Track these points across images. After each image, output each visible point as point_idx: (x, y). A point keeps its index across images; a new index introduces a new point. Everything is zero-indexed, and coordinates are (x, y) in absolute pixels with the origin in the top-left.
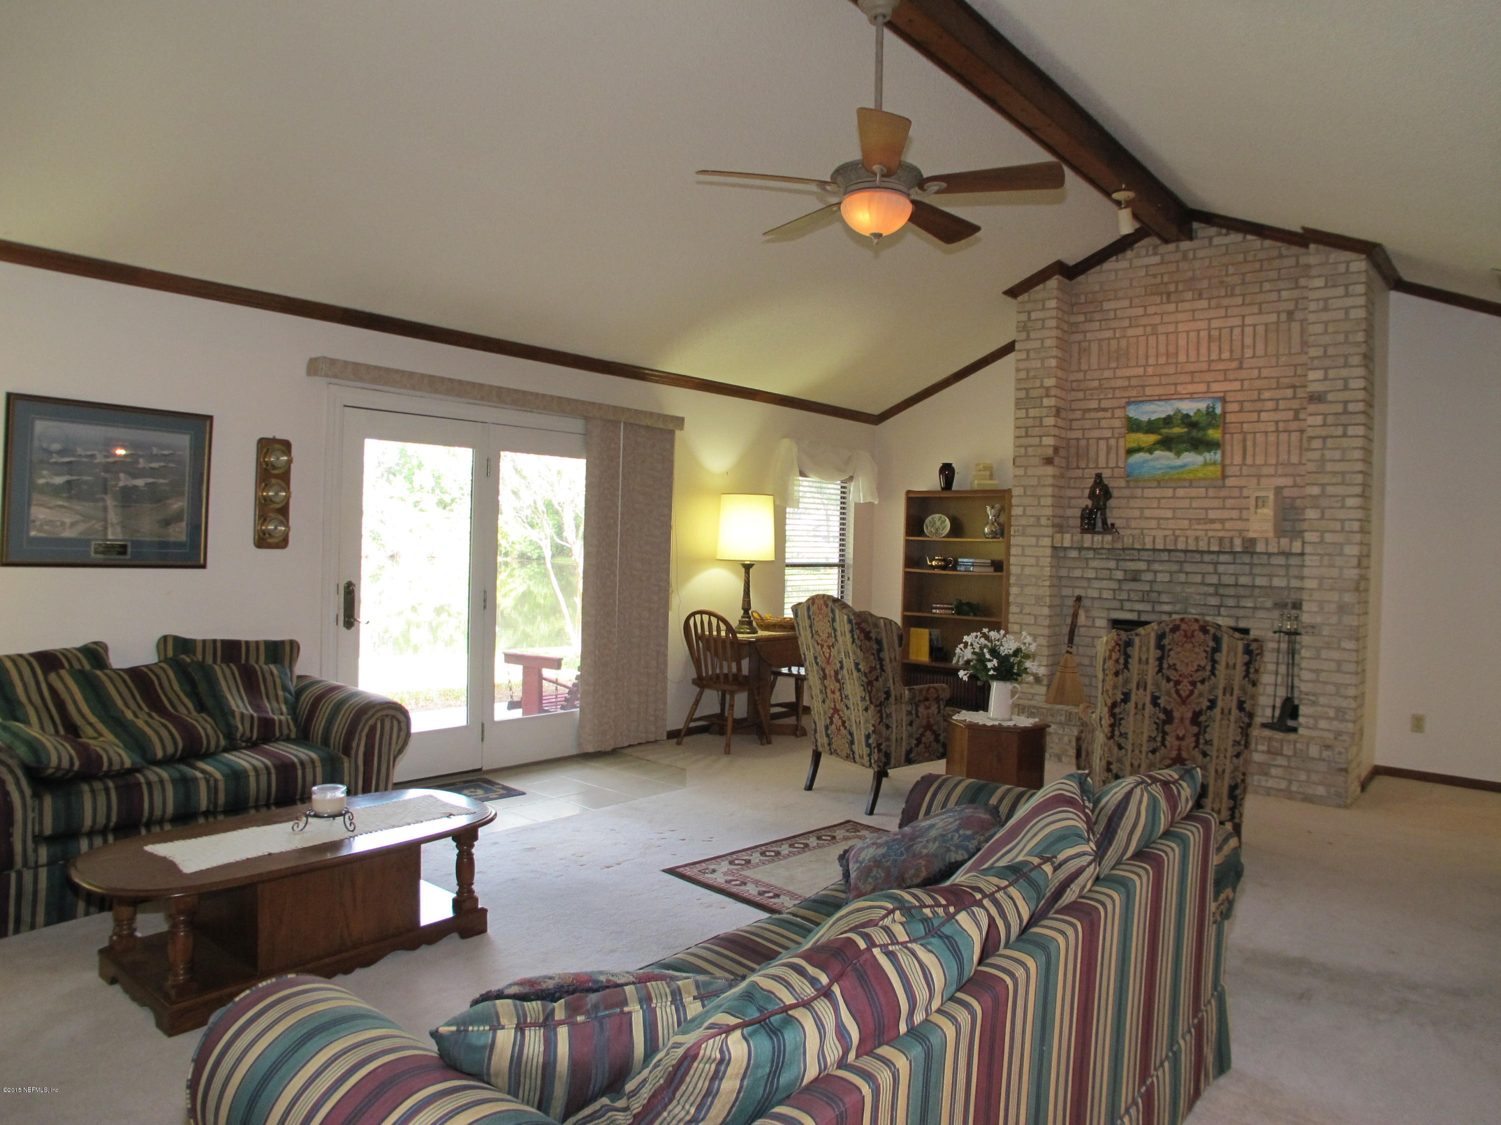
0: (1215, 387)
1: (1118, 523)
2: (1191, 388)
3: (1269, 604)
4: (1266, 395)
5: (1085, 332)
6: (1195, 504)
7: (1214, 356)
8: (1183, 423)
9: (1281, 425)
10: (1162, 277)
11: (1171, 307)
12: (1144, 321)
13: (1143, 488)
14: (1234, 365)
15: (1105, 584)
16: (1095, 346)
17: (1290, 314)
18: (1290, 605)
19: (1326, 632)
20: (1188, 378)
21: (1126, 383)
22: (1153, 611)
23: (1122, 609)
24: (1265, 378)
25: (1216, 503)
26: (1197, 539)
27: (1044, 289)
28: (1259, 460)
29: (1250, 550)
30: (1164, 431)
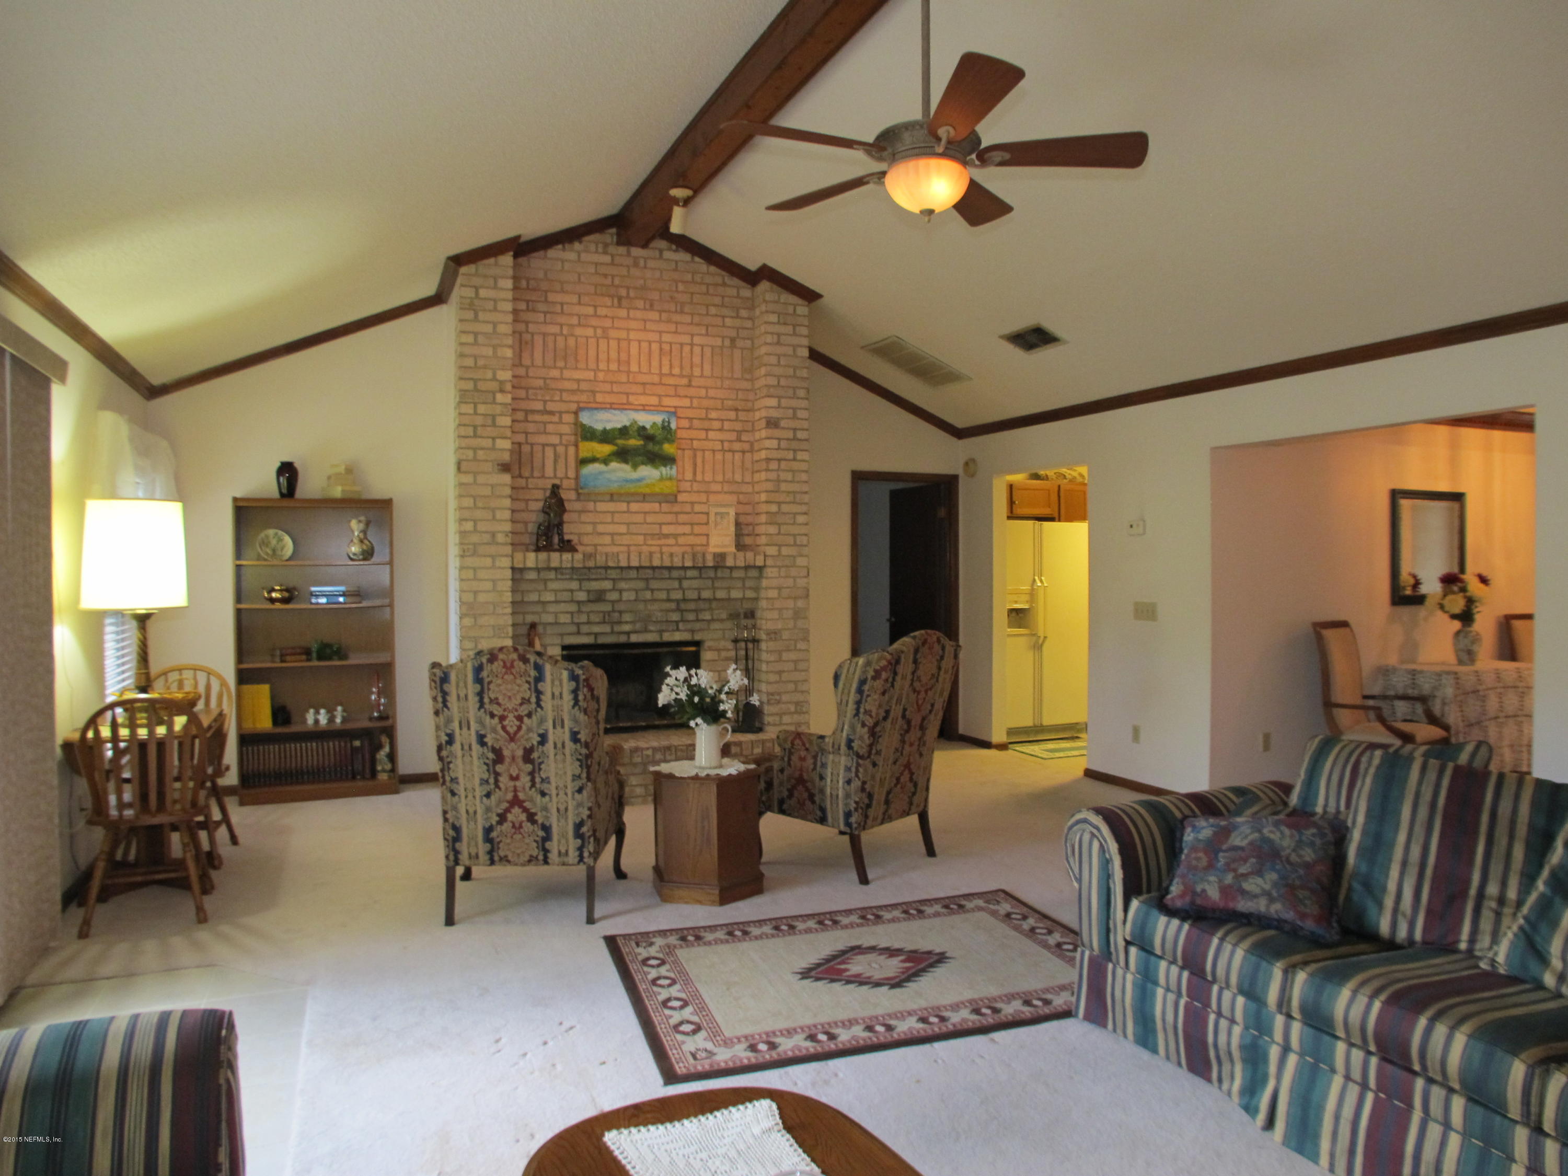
0: (667, 401)
1: (575, 539)
2: (643, 400)
3: (724, 616)
4: (713, 415)
5: (527, 323)
6: (650, 519)
7: (665, 370)
8: (639, 435)
9: (726, 445)
10: (613, 279)
11: (623, 313)
12: (594, 322)
13: (595, 502)
14: (685, 381)
15: (563, 607)
16: (538, 340)
17: (733, 340)
18: (742, 616)
19: (785, 635)
20: (639, 389)
21: (575, 386)
22: (612, 632)
23: (578, 633)
24: (712, 398)
25: (669, 518)
26: (671, 555)
27: (496, 264)
28: (709, 477)
29: (721, 564)
30: (620, 442)
